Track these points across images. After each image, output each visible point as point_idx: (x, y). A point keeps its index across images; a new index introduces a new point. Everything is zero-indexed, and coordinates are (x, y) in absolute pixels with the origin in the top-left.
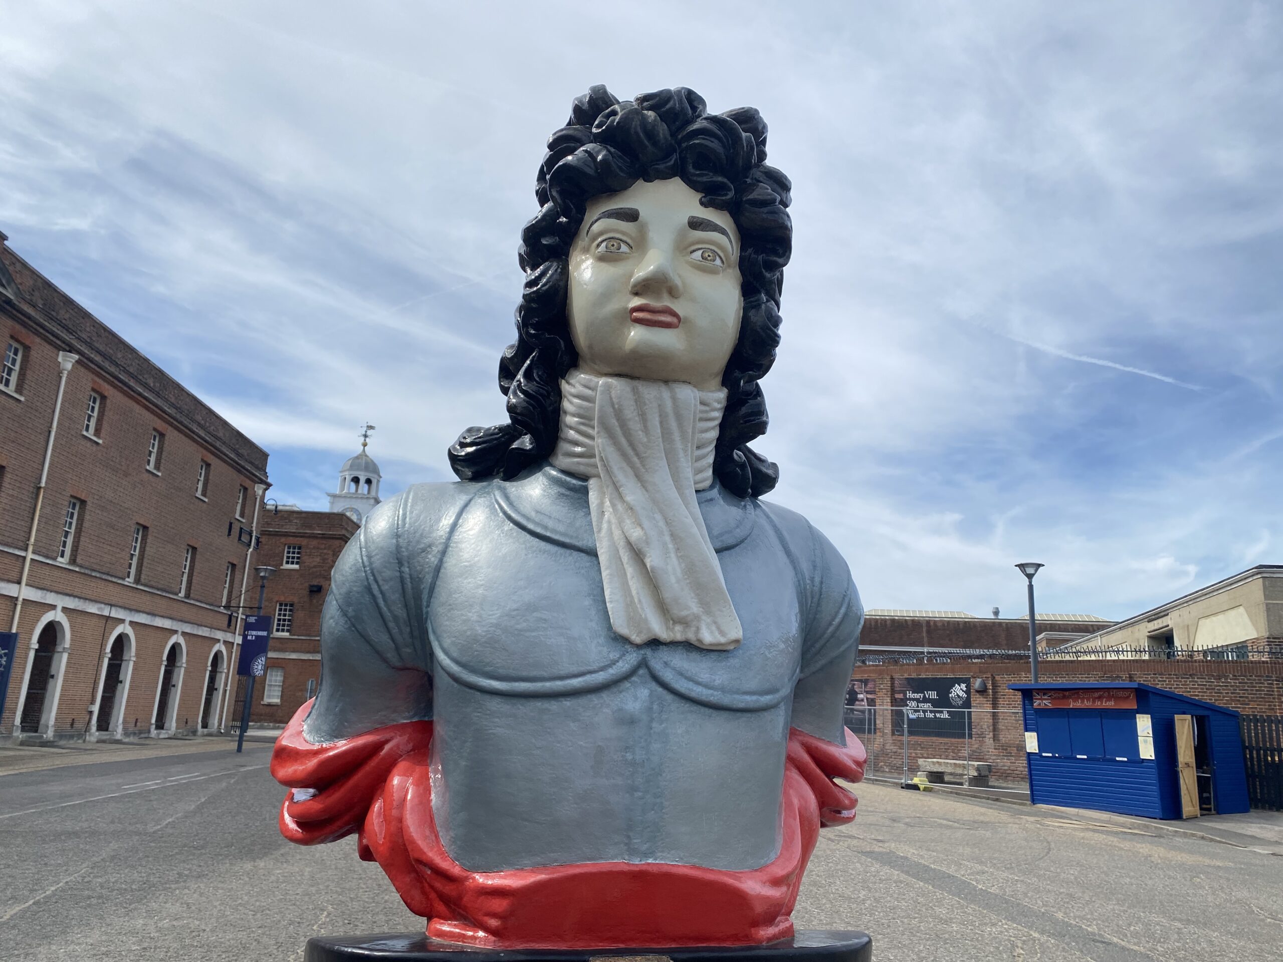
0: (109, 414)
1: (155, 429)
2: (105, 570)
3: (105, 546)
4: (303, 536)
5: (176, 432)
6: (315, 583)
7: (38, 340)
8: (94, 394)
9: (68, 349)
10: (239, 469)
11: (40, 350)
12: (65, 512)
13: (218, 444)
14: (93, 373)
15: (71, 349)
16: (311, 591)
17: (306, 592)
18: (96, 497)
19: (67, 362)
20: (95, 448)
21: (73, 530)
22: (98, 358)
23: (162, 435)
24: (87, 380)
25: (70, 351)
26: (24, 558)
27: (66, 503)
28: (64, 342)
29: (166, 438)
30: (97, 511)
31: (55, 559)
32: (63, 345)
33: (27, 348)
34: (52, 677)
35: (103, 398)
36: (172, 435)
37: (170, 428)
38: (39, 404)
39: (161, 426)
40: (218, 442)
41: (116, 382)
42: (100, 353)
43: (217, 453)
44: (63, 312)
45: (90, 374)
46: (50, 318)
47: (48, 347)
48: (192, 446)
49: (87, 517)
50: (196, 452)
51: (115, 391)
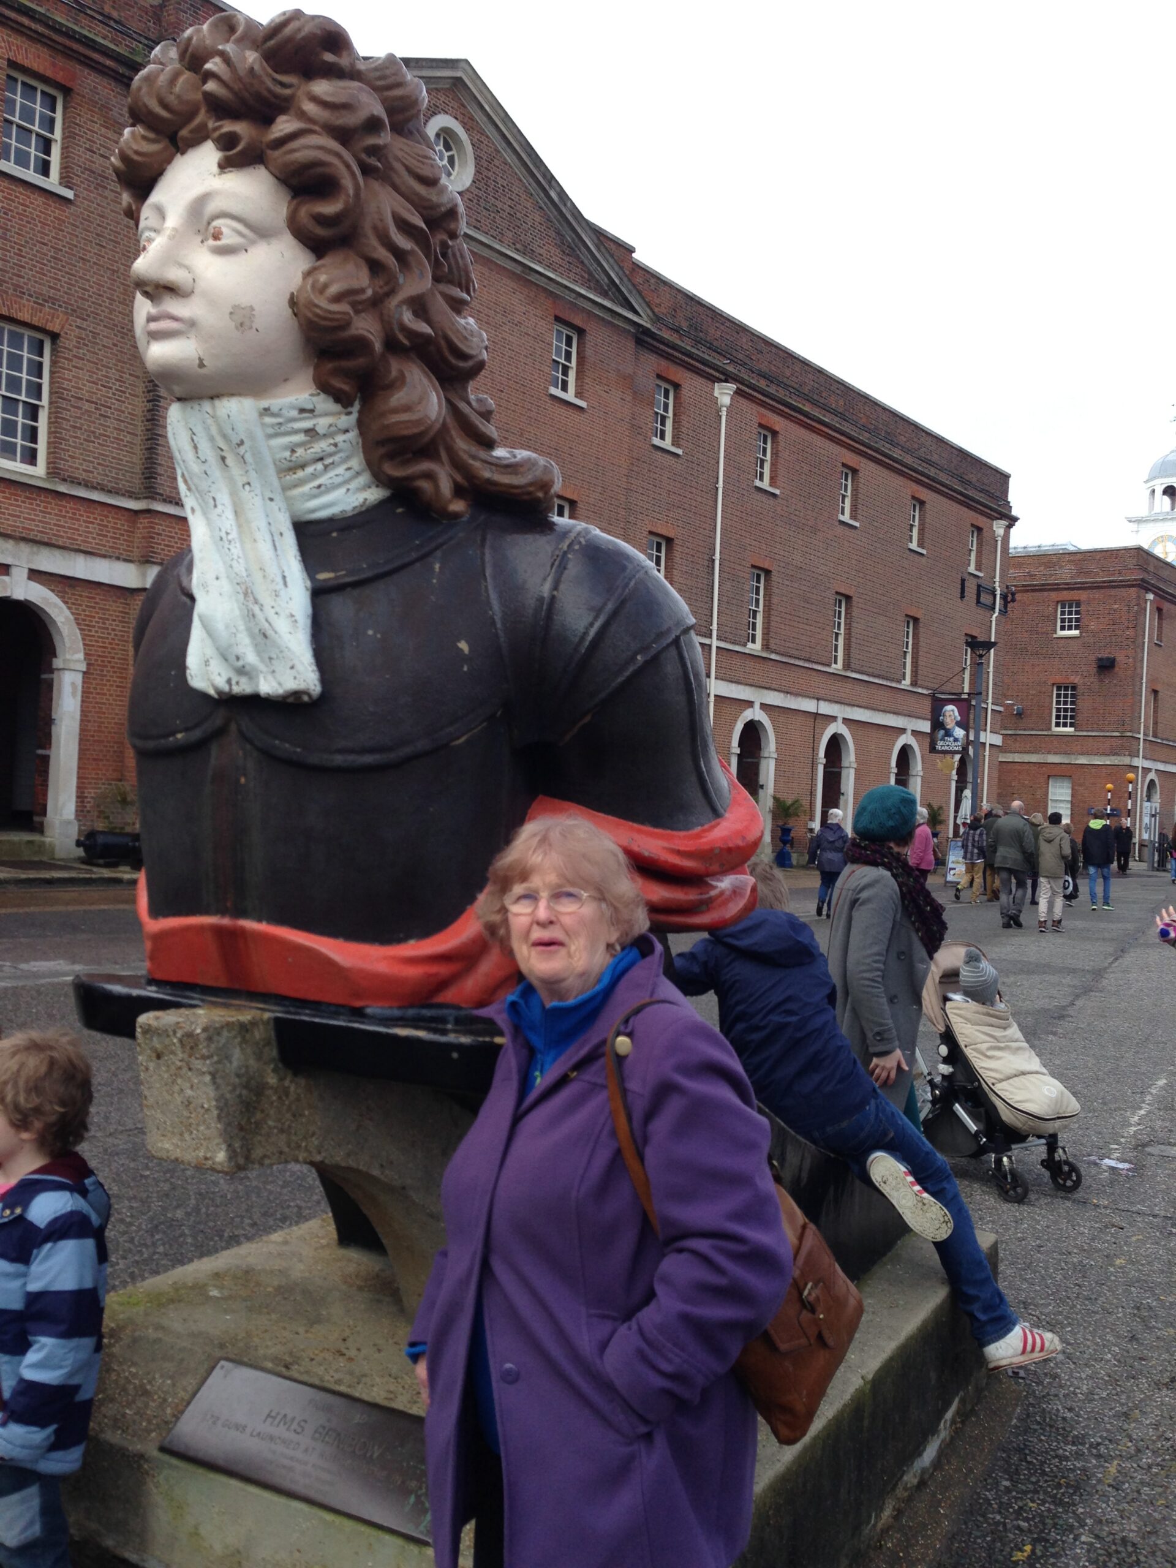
0: (784, 454)
1: (844, 465)
2: (804, 655)
3: (801, 626)
4: (1083, 587)
5: (872, 464)
6: (1105, 654)
7: (688, 375)
8: (763, 431)
9: (723, 377)
10: (967, 502)
11: (691, 384)
12: (748, 587)
13: (932, 472)
14: (758, 404)
15: (727, 378)
16: (1099, 667)
17: (1093, 670)
18: (782, 564)
19: (724, 394)
20: (771, 501)
21: (761, 608)
22: (762, 384)
23: (855, 471)
24: (752, 413)
25: (726, 381)
26: (710, 646)
27: (747, 576)
28: (717, 371)
29: (861, 475)
30: (787, 583)
31: (745, 645)
32: (717, 375)
33: (677, 386)
34: (762, 787)
35: (775, 433)
36: (867, 468)
37: (864, 461)
38: (701, 457)
39: (852, 459)
40: (932, 469)
41: (787, 410)
42: (763, 375)
43: (933, 485)
44: (712, 331)
45: (754, 406)
46: (698, 342)
47: (701, 380)
48: (897, 481)
49: (775, 590)
50: (904, 489)
51: (787, 422)
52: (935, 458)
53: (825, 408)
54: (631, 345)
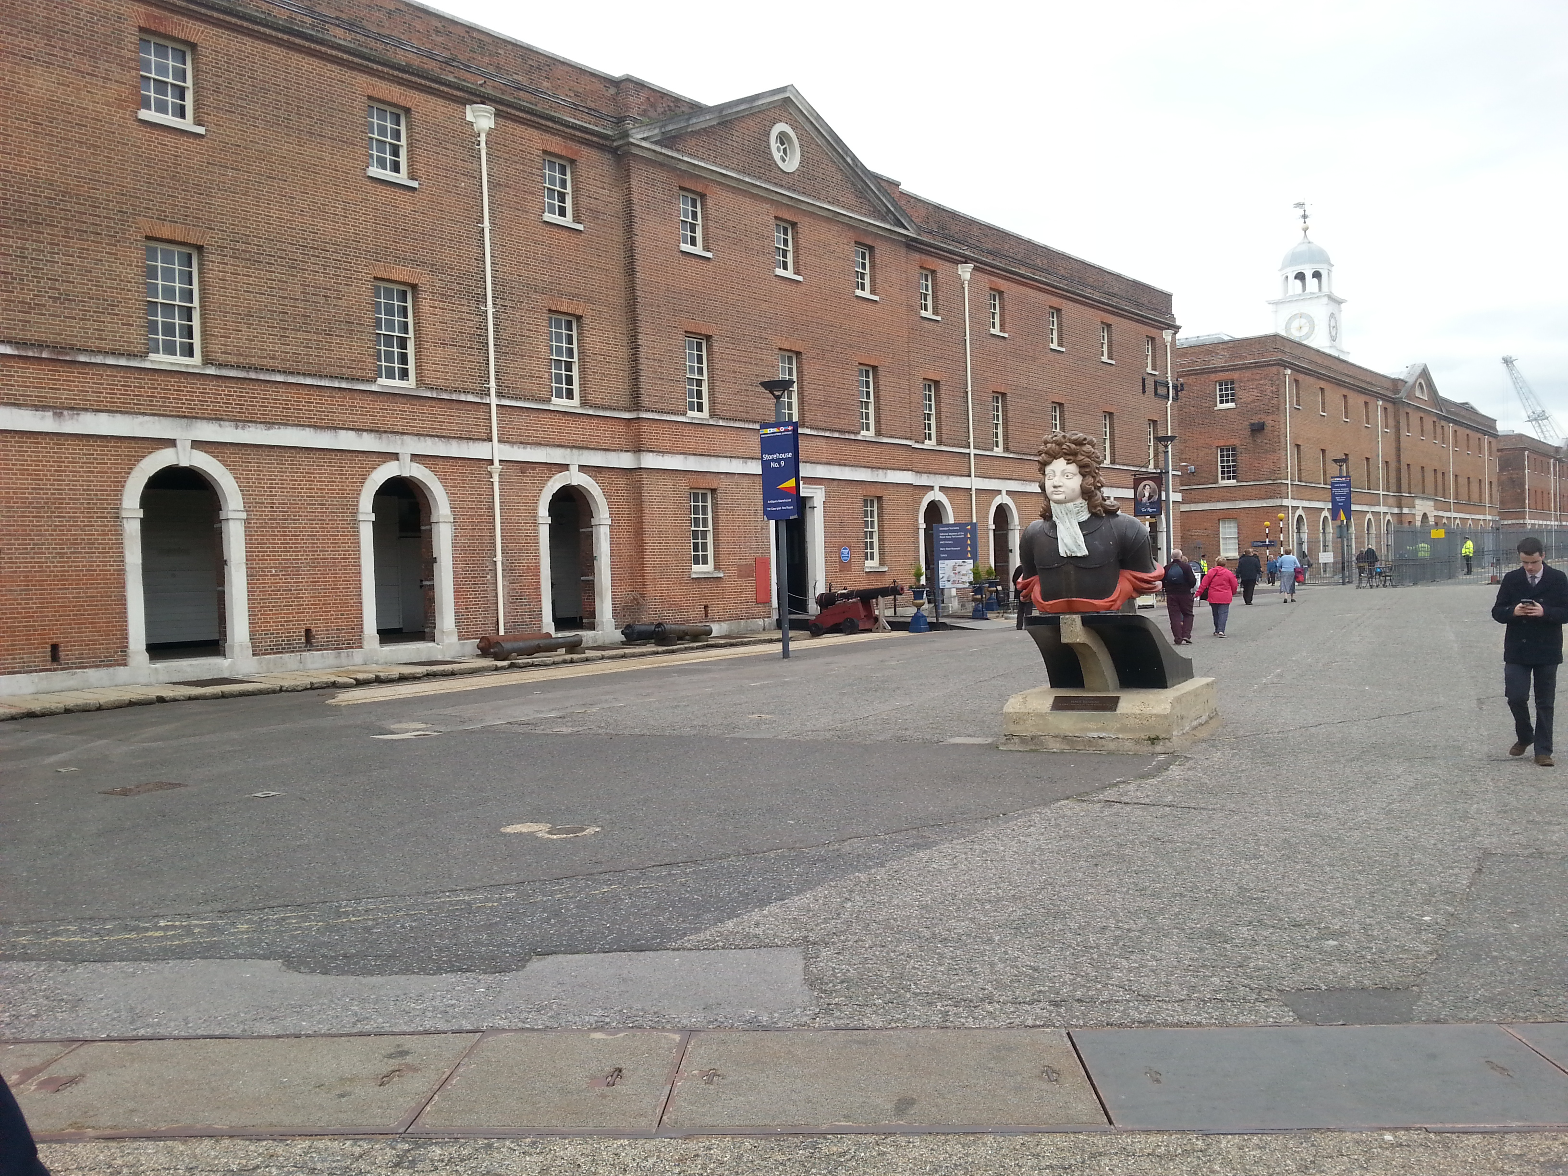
0: (1008, 306)
1: (1051, 307)
3: (1029, 430)
4: (1234, 368)
5: (1071, 303)
6: (1256, 420)
7: (940, 262)
8: (993, 293)
9: (964, 260)
10: (1141, 320)
11: (943, 268)
12: (991, 408)
13: (1114, 301)
14: (988, 274)
15: (966, 260)
16: (1252, 430)
17: (1248, 432)
18: (1014, 387)
19: (965, 272)
20: (1003, 343)
21: (1001, 421)
22: (991, 259)
23: (1059, 311)
24: (985, 281)
25: (966, 262)
26: (969, 454)
27: (991, 399)
28: (959, 256)
29: (1063, 312)
30: (1017, 400)
31: (992, 450)
32: (959, 258)
33: (933, 272)
34: (1011, 551)
35: (1001, 293)
36: (1069, 308)
37: (1064, 301)
38: (953, 319)
39: (1056, 302)
40: (1115, 299)
41: (1008, 275)
42: (990, 253)
43: (1117, 312)
44: (953, 227)
45: (986, 276)
46: (945, 237)
47: (948, 264)
48: (1089, 312)
49: (1010, 407)
50: (1095, 317)
51: (1009, 283)
52: (1116, 290)
53: (1035, 268)
54: (903, 250)
